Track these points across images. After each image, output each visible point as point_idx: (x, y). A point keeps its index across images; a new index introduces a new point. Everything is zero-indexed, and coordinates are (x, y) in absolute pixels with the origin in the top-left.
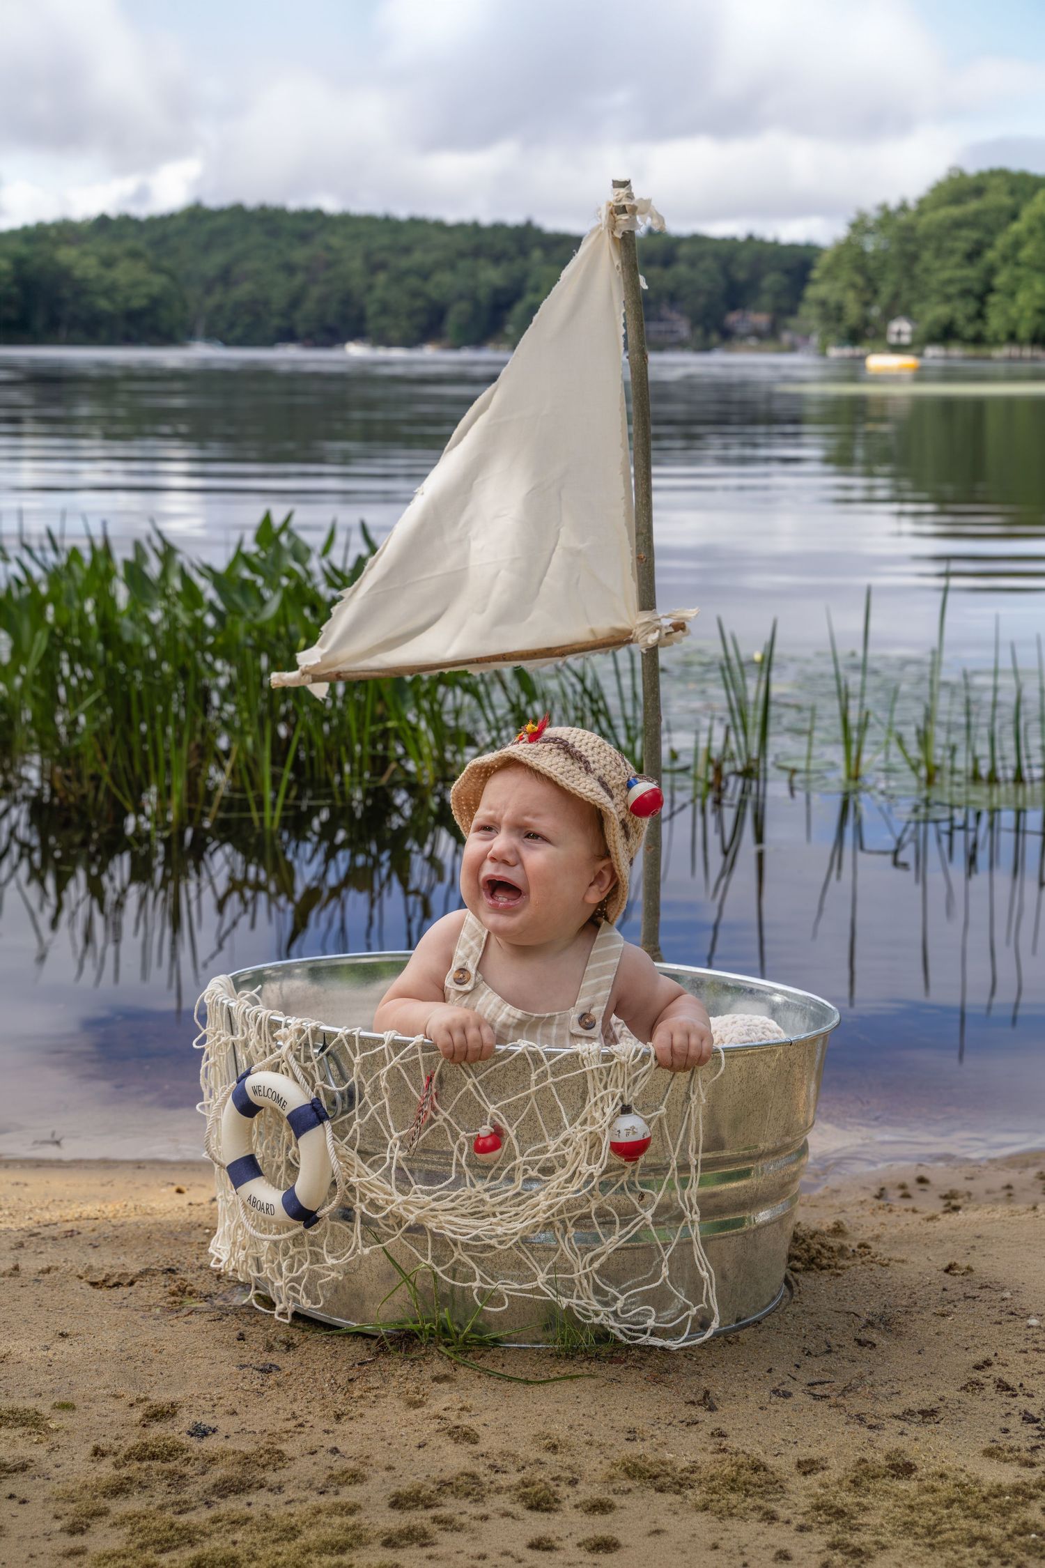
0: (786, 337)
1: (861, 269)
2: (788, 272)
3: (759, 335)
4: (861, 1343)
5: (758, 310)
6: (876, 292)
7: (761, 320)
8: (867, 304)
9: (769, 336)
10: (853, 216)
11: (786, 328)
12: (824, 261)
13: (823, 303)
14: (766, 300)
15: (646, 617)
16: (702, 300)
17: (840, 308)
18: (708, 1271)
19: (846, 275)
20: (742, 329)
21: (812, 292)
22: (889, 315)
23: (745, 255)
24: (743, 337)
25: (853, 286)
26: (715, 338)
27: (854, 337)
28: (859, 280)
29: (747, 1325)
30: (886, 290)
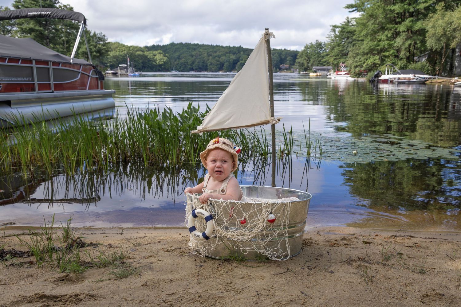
0: (292, 69)
1: (307, 56)
2: (292, 56)
3: (287, 69)
4: (317, 259)
5: (287, 64)
6: (310, 61)
7: (287, 66)
8: (308, 63)
9: (288, 69)
10: (305, 45)
11: (292, 68)
12: (299, 55)
13: (299, 63)
14: (288, 62)
15: (272, 118)
16: (275, 62)
17: (303, 64)
18: (289, 246)
19: (304, 57)
20: (283, 68)
21: (297, 61)
22: (312, 65)
23: (284, 53)
24: (283, 70)
25: (305, 59)
26: (278, 70)
27: (306, 70)
28: (307, 58)
29: (295, 256)
30: (312, 60)
